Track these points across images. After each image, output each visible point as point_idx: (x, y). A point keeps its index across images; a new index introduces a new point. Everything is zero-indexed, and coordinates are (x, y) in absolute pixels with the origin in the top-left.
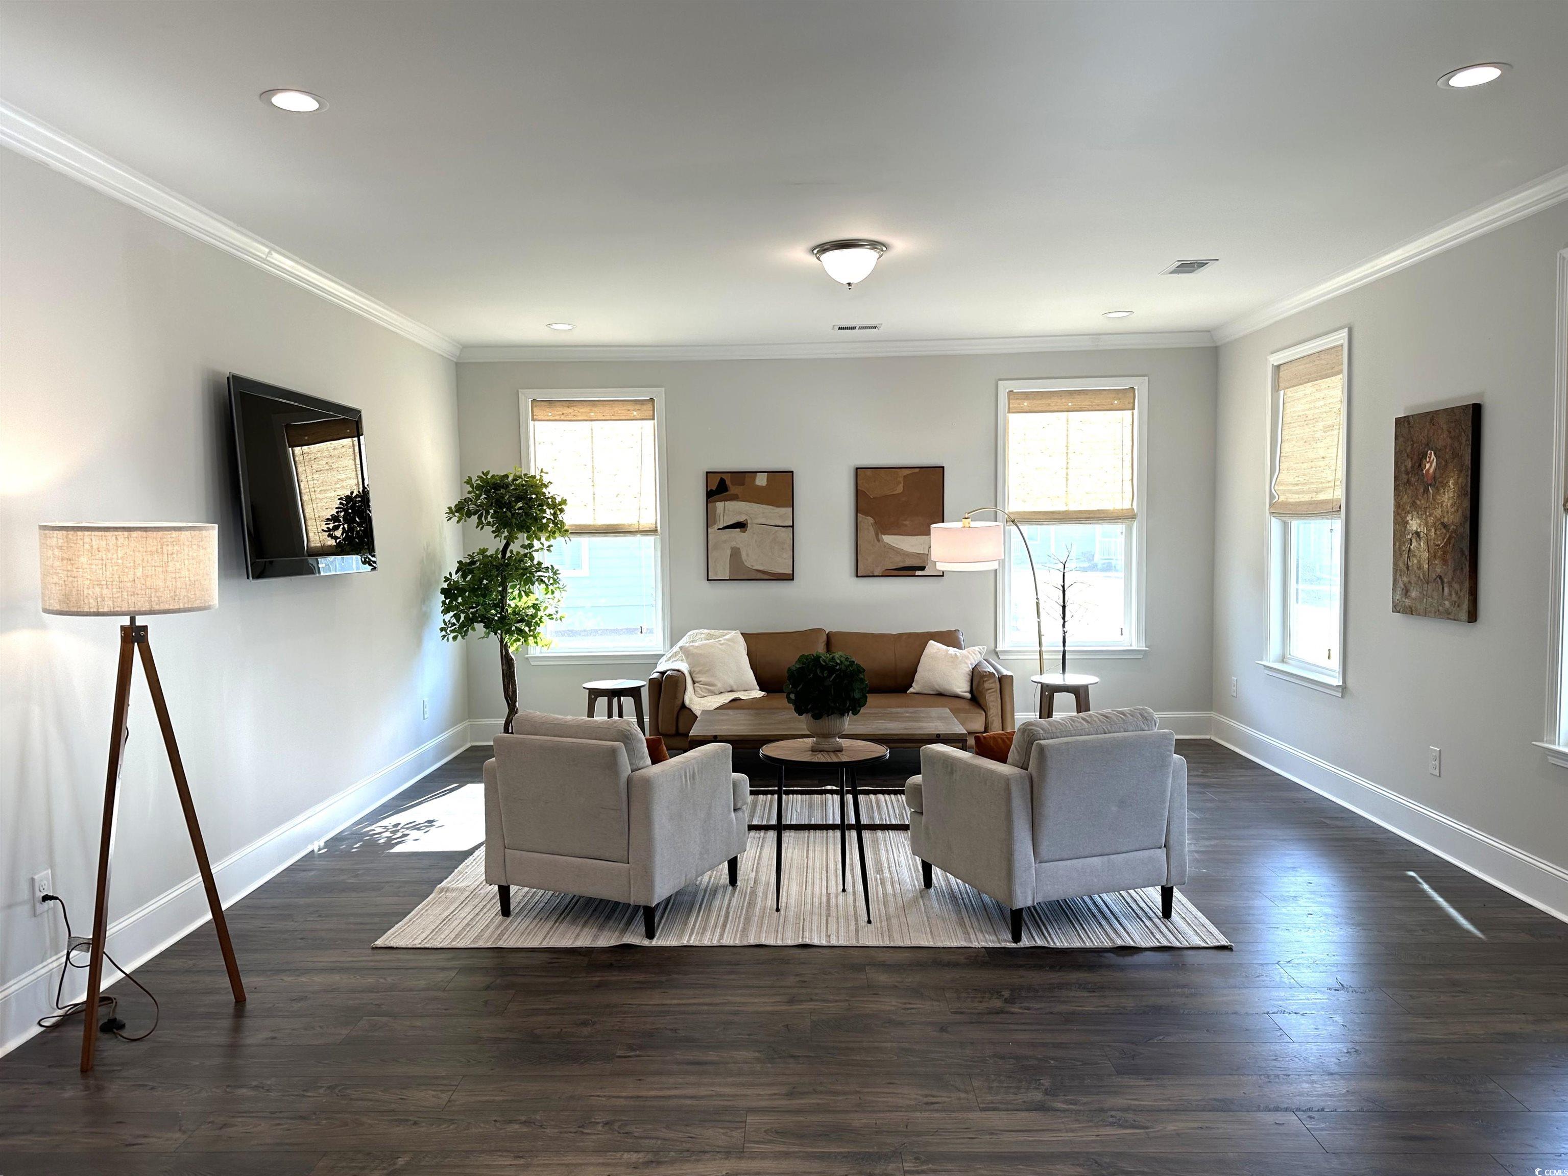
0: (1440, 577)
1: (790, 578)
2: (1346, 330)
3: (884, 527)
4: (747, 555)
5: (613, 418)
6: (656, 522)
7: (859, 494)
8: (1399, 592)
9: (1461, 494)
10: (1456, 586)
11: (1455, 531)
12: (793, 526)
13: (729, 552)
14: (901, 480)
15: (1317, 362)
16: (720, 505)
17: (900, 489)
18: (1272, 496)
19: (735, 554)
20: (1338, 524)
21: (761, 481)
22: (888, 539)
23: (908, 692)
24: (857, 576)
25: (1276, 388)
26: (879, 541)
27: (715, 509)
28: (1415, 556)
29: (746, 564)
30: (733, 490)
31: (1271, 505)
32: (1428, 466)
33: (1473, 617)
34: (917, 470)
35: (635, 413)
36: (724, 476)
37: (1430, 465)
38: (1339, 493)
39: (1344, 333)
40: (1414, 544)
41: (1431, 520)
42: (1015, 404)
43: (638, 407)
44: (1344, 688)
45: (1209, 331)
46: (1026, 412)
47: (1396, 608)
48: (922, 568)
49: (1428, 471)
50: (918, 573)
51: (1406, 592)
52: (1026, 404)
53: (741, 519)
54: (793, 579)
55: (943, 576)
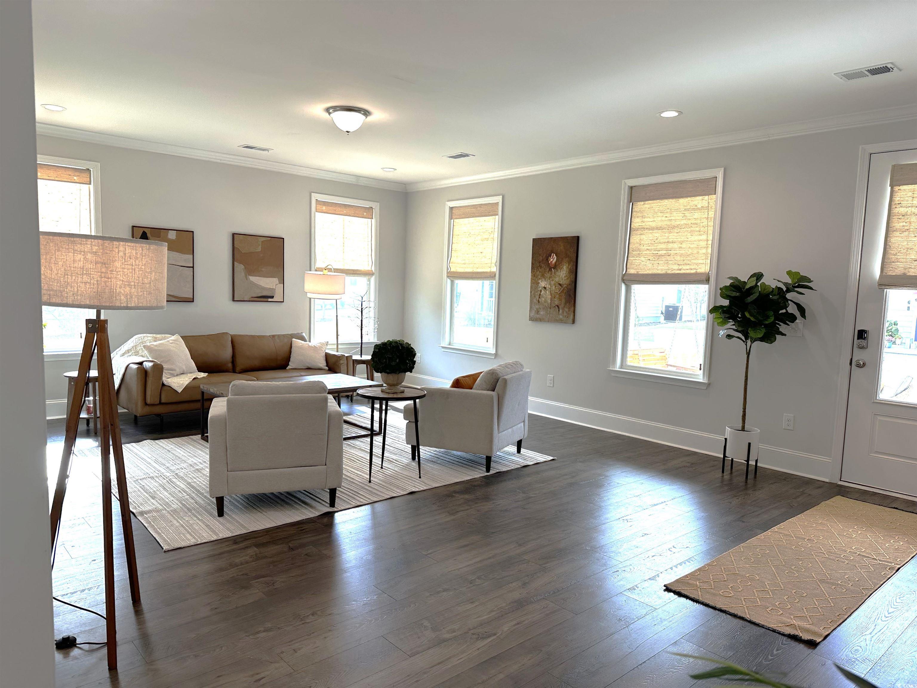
0: (558, 306)
1: (191, 301)
2: (501, 196)
3: (251, 271)
5: (56, 179)
7: (235, 250)
8: (533, 312)
9: (570, 271)
10: (566, 310)
11: (566, 287)
12: (193, 267)
14: (260, 243)
15: (478, 209)
17: (259, 249)
18: (448, 269)
20: (495, 283)
21: (172, 235)
22: (252, 278)
23: (287, 368)
24: (233, 300)
25: (451, 218)
26: (247, 279)
28: (543, 297)
31: (447, 273)
32: (551, 260)
33: (574, 322)
34: (269, 238)
35: (75, 178)
36: (146, 230)
37: (553, 259)
38: (494, 269)
39: (500, 198)
40: (543, 292)
41: (553, 283)
42: (319, 207)
43: (77, 174)
44: (496, 355)
46: (325, 213)
47: (531, 319)
48: (272, 297)
49: (552, 261)
50: (270, 300)
51: (538, 312)
52: (324, 208)
54: (193, 301)
55: (283, 302)
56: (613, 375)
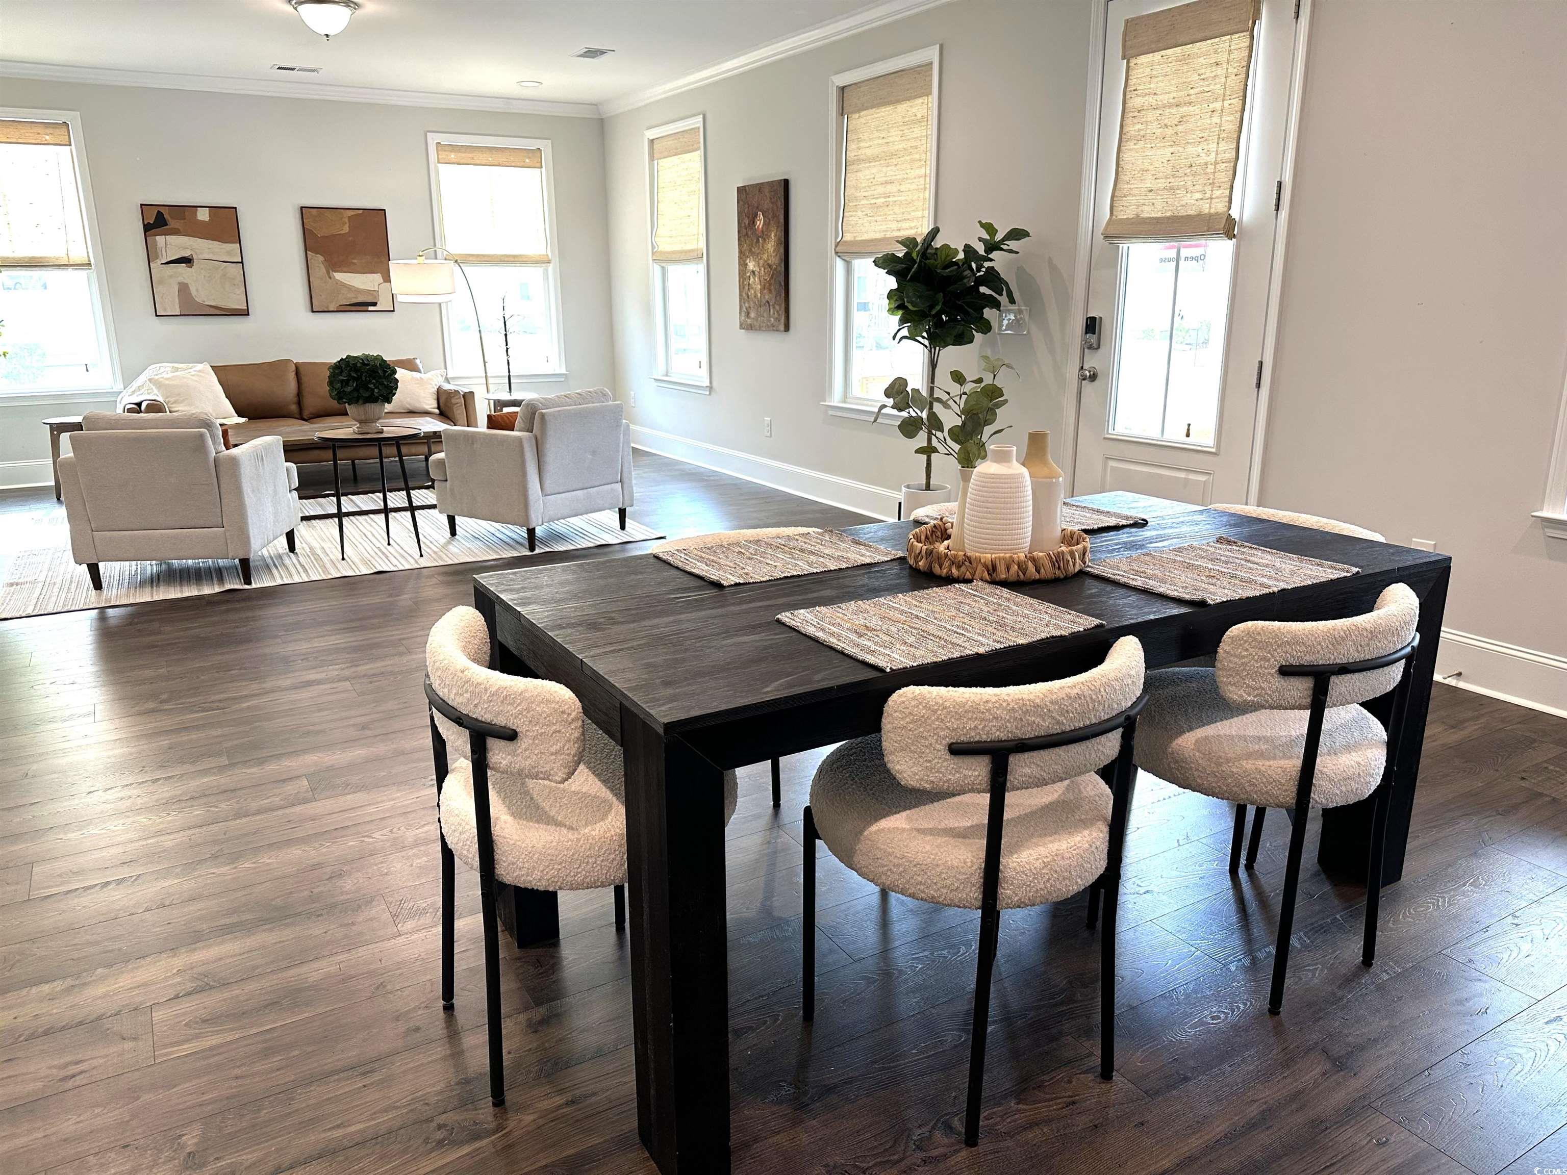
0: (768, 302)
1: (245, 313)
2: (701, 116)
3: (336, 264)
4: (197, 290)
5: (20, 141)
6: (88, 256)
7: (307, 233)
8: (743, 314)
9: (778, 244)
10: (777, 307)
11: (776, 269)
12: (242, 262)
13: (176, 288)
14: (346, 220)
15: (681, 140)
16: (160, 239)
17: (346, 229)
18: (653, 247)
19: (184, 289)
20: (702, 267)
21: (203, 215)
22: (338, 276)
24: (313, 312)
25: (652, 158)
26: (330, 278)
27: (155, 242)
28: (752, 288)
29: (196, 299)
30: (173, 223)
31: (653, 253)
32: (758, 222)
33: (787, 328)
34: (361, 212)
35: (47, 137)
36: (162, 210)
37: (760, 223)
38: (702, 245)
39: (700, 118)
40: (752, 279)
41: (761, 262)
42: (443, 155)
43: (48, 131)
44: (711, 388)
45: (596, 105)
46: (454, 163)
47: (742, 327)
48: (375, 304)
49: (758, 226)
50: (371, 308)
51: (748, 314)
52: (453, 156)
53: (186, 254)
54: (248, 315)
55: (394, 311)
56: (831, 412)
